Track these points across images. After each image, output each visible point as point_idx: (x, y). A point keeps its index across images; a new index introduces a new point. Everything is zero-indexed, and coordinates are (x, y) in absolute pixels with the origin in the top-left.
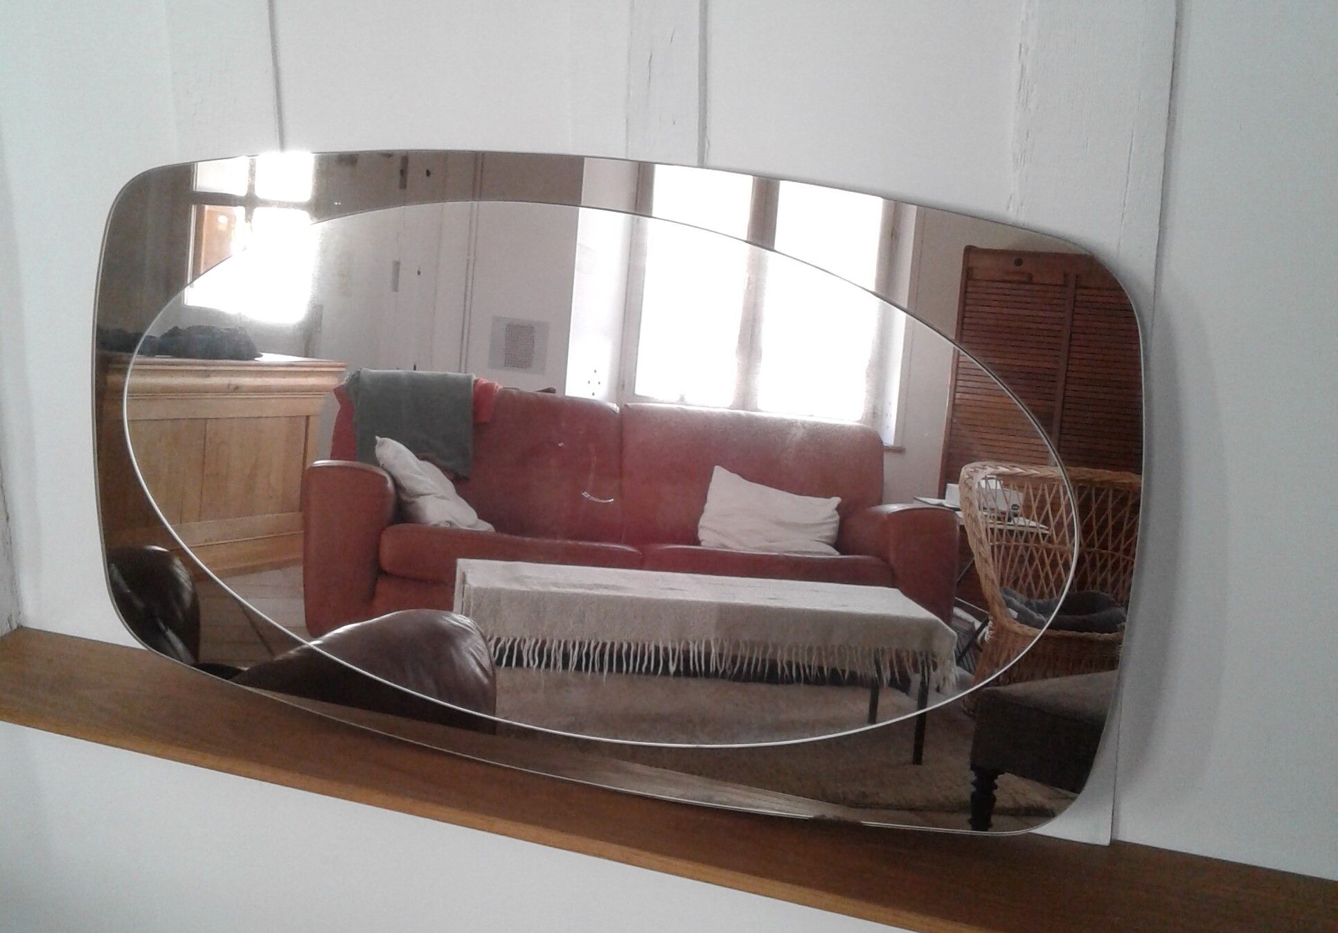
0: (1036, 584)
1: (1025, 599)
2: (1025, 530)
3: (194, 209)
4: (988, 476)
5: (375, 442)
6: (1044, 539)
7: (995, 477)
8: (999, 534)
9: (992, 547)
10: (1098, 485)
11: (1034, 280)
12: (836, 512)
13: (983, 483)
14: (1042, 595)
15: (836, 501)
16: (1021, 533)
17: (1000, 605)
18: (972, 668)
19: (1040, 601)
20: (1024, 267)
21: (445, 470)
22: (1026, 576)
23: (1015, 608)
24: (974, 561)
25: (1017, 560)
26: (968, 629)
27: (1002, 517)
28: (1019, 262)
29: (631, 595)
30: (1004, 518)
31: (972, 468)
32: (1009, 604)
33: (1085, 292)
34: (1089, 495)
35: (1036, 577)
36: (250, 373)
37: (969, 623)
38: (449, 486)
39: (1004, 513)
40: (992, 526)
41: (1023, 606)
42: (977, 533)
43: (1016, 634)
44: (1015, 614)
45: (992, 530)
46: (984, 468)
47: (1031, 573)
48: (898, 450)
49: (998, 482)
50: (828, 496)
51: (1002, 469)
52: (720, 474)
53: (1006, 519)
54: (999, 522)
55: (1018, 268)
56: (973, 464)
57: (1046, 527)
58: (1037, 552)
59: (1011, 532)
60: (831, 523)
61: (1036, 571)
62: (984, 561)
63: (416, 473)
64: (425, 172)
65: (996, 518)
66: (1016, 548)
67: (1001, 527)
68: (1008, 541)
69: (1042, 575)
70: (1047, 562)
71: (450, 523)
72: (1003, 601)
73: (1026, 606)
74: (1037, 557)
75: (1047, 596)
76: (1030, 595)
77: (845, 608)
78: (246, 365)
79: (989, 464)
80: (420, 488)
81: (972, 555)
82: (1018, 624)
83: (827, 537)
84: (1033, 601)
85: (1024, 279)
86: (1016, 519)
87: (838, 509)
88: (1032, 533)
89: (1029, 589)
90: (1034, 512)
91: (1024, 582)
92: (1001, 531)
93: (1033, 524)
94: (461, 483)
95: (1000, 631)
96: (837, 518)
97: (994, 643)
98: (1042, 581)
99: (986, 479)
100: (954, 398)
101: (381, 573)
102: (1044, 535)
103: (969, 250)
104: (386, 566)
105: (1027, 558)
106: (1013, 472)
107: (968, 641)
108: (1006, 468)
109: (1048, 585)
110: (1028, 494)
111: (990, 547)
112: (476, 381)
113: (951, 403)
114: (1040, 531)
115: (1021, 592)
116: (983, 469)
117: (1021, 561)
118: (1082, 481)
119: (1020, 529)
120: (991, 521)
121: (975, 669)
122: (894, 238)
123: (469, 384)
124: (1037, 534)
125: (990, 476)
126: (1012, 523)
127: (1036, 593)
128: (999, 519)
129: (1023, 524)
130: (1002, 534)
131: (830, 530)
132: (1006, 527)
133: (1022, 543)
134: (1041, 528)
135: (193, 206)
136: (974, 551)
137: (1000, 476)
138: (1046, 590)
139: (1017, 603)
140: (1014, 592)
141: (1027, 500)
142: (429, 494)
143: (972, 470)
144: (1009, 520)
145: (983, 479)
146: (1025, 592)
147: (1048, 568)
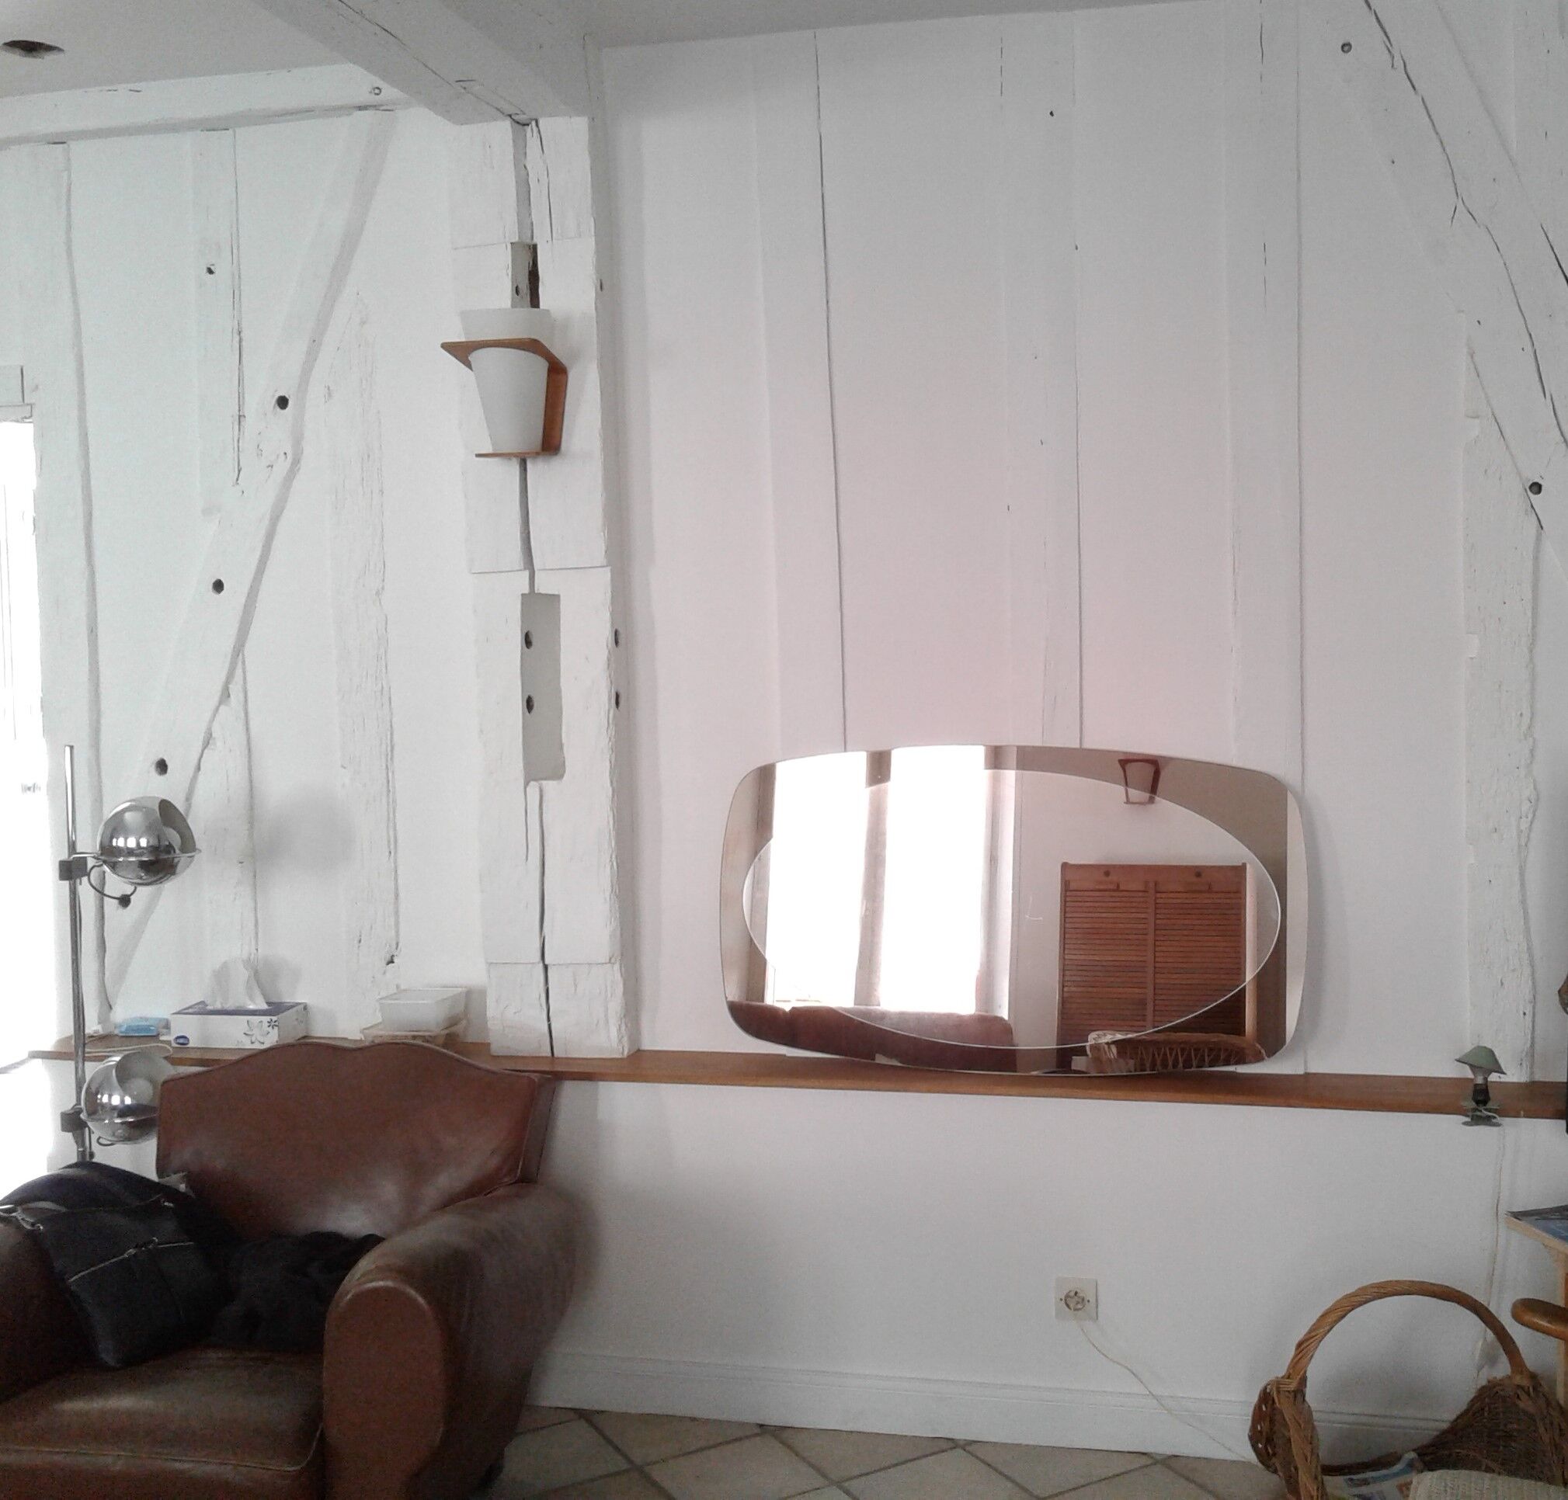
7: (1114, 1042)
10: (1195, 1046)
11: (1122, 888)
13: (1106, 1047)
20: (1113, 877)
28: (1107, 874)
31: (1096, 1035)
33: (1163, 895)
34: (1189, 1055)
46: (1105, 1035)
51: (1119, 1036)
55: (1106, 879)
56: (1097, 1033)
79: (1109, 1033)
85: (1111, 887)
99: (1108, 1043)
103: (1065, 866)
106: (1126, 1038)
118: (1182, 1042)
122: (993, 863)
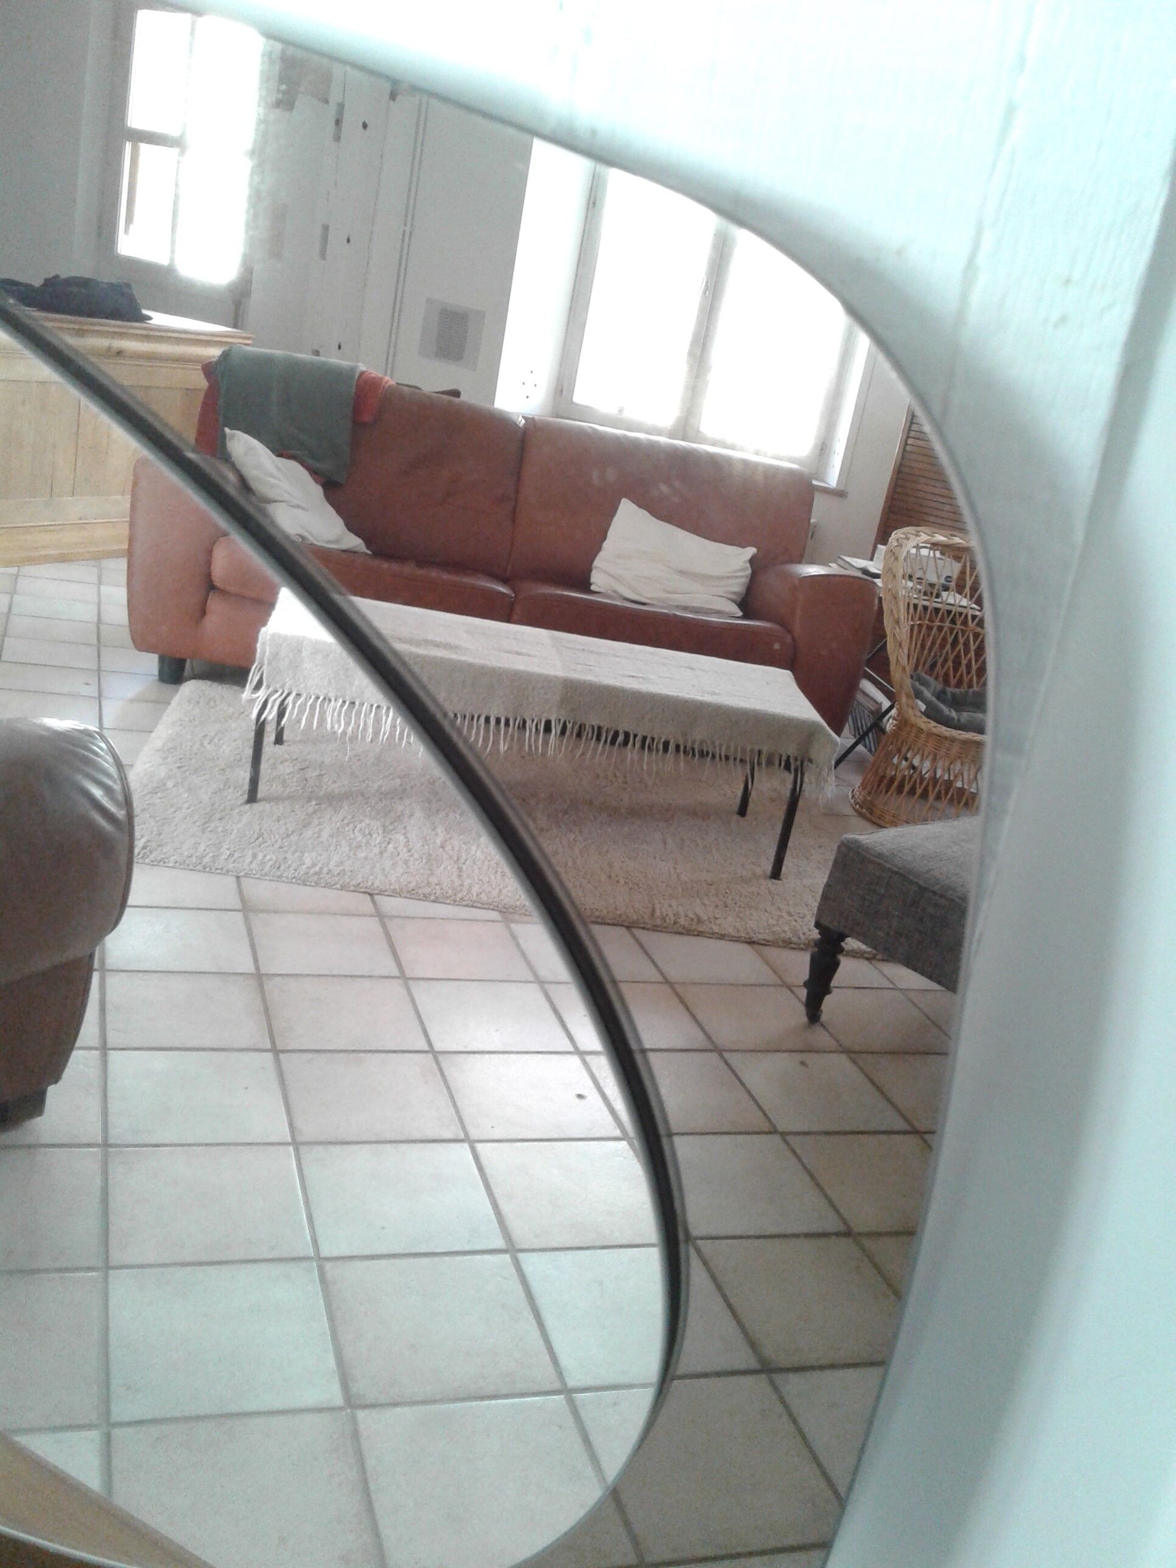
0: (956, 670)
1: (939, 686)
2: (953, 609)
3: (128, 146)
4: (920, 545)
5: (224, 436)
6: (972, 622)
7: (929, 546)
8: (923, 611)
9: (912, 627)
12: (748, 565)
13: (914, 551)
14: (959, 684)
15: (751, 551)
16: (949, 612)
17: (907, 695)
18: (873, 749)
19: (957, 691)
21: (314, 473)
22: (946, 660)
23: (924, 701)
24: (886, 642)
25: (938, 642)
26: (873, 709)
27: (931, 591)
29: (464, 658)
30: (932, 593)
31: (904, 534)
32: (918, 695)
35: (957, 663)
36: (136, 337)
37: (876, 702)
38: (317, 490)
39: (932, 585)
40: (916, 601)
41: (934, 699)
42: (894, 611)
43: (921, 730)
44: (923, 707)
45: (916, 606)
47: (952, 657)
48: (839, 494)
49: (932, 552)
50: (743, 546)
51: (940, 538)
52: (626, 507)
53: (934, 595)
54: (925, 598)
56: (906, 529)
57: (978, 608)
58: (963, 636)
59: (937, 610)
60: (741, 577)
61: (958, 656)
62: (898, 644)
63: (271, 475)
64: (361, 125)
65: (922, 593)
66: (940, 629)
67: (927, 603)
68: (931, 620)
69: (964, 662)
70: (973, 647)
71: (303, 538)
72: (912, 691)
73: (938, 698)
74: (961, 640)
75: (965, 685)
76: (946, 682)
77: (716, 697)
78: (137, 328)
79: (926, 531)
80: (271, 494)
81: (885, 636)
82: (926, 719)
83: (734, 593)
84: (949, 690)
86: (944, 594)
87: (752, 561)
88: (961, 614)
89: (946, 675)
90: (967, 590)
91: (943, 666)
92: (925, 608)
93: (964, 602)
94: (332, 488)
95: (903, 723)
96: (749, 571)
97: (897, 733)
98: (963, 668)
99: (918, 547)
100: (906, 444)
101: (211, 587)
102: (974, 617)
104: (217, 583)
105: (950, 640)
106: (951, 542)
107: (872, 721)
108: (944, 536)
109: (968, 672)
110: (964, 566)
111: (908, 628)
112: (362, 373)
113: (901, 450)
114: (971, 612)
115: (936, 678)
116: (917, 535)
117: (943, 646)
119: (949, 608)
120: (915, 596)
121: (876, 751)
123: (353, 376)
124: (966, 616)
125: (923, 545)
126: (939, 600)
127: (953, 681)
128: (925, 594)
129: (951, 601)
130: (925, 613)
131: (738, 586)
132: (932, 604)
133: (947, 624)
134: (972, 608)
135: (128, 143)
136: (888, 632)
137: (935, 546)
138: (966, 679)
139: (927, 694)
140: (928, 677)
141: (963, 572)
142: (282, 502)
143: (904, 537)
144: (938, 596)
145: (914, 547)
146: (941, 679)
147: (972, 654)
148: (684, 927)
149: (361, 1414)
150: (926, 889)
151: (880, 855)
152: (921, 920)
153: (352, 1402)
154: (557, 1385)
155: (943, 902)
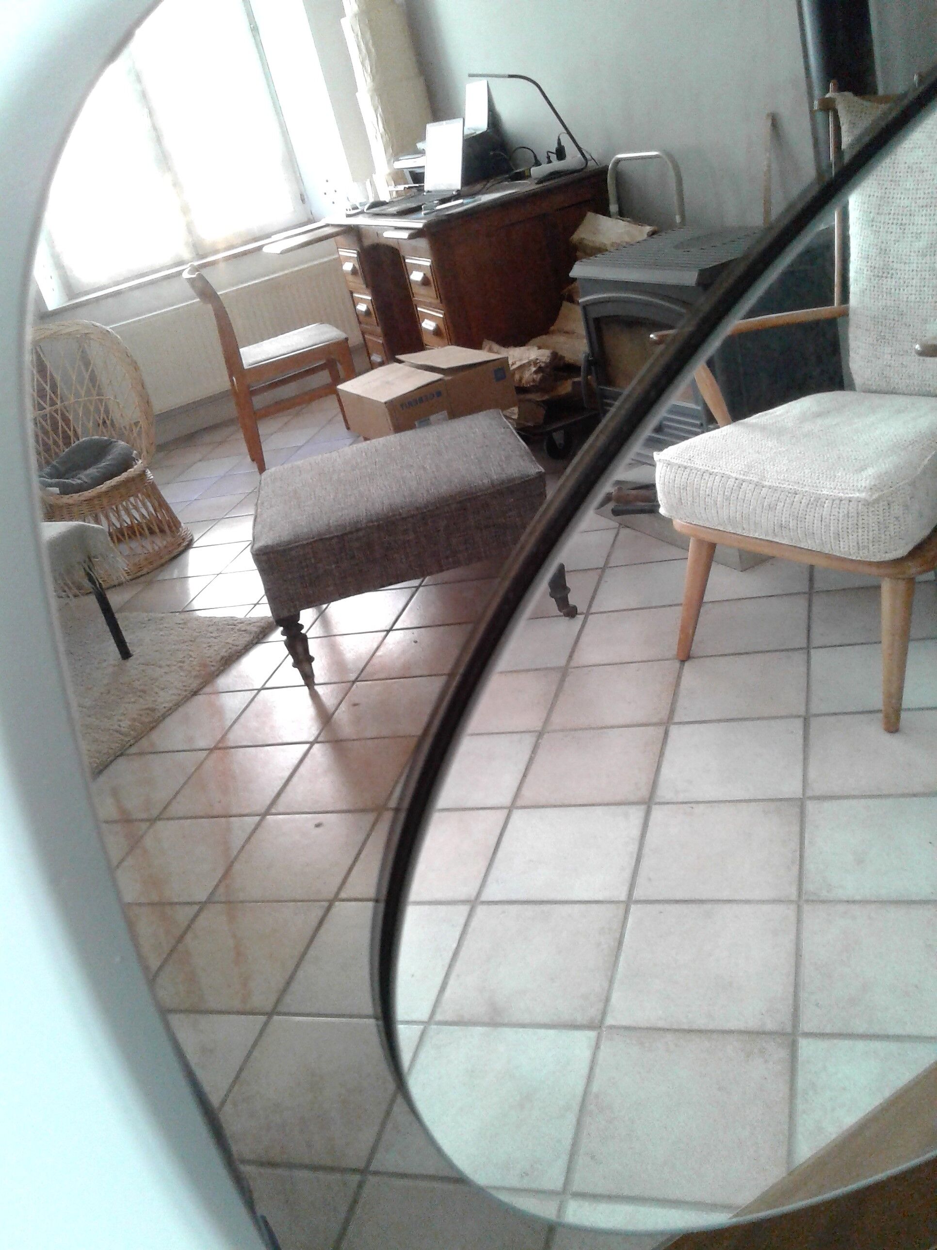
44: (57, 490)
82: (66, 497)
148: (150, 722)
149: (610, 1021)
150: (342, 535)
151: (289, 542)
152: (353, 557)
153: (596, 1025)
154: (622, 907)
155: (361, 534)
